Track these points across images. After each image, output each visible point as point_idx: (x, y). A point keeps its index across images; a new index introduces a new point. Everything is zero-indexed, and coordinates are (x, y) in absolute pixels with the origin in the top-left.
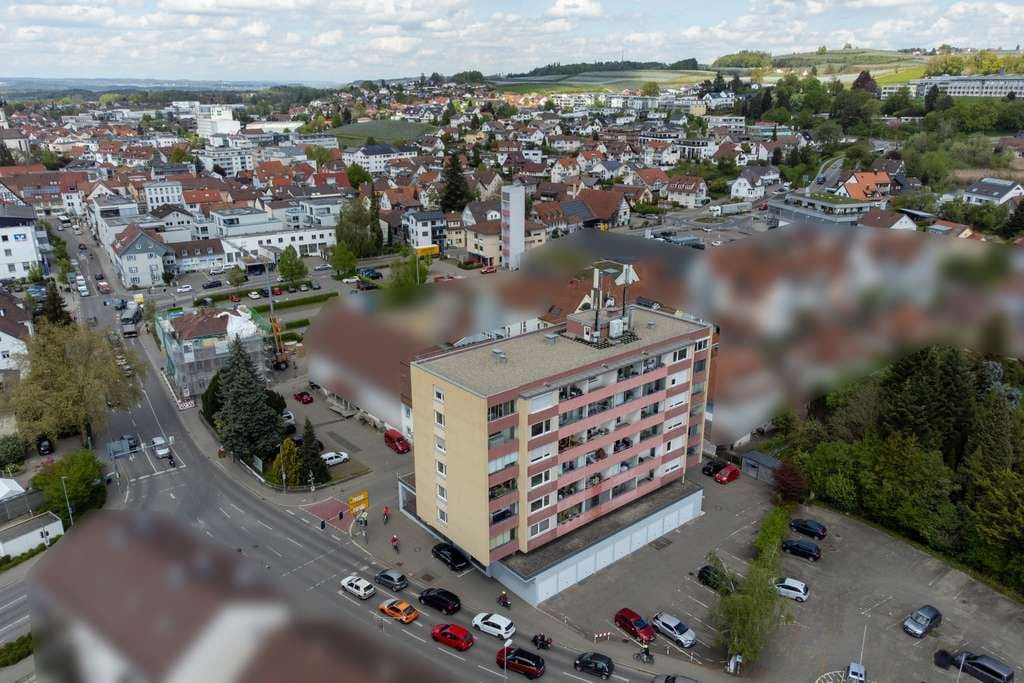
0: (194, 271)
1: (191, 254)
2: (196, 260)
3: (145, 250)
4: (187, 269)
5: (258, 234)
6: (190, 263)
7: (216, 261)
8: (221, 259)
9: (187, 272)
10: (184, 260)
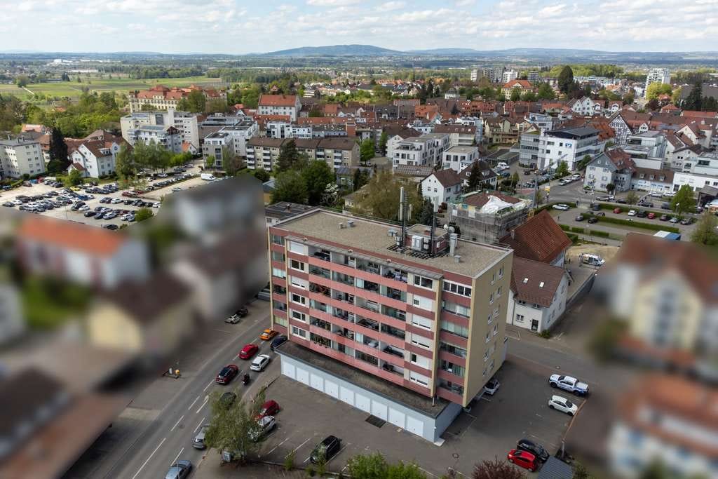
0: (644, 191)
1: (646, 178)
2: (648, 183)
3: (602, 165)
4: (639, 188)
5: (705, 175)
6: (644, 184)
7: (663, 188)
8: (669, 187)
9: (639, 190)
10: (640, 181)
